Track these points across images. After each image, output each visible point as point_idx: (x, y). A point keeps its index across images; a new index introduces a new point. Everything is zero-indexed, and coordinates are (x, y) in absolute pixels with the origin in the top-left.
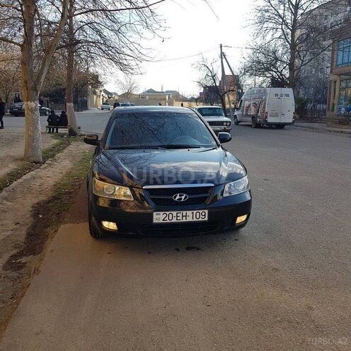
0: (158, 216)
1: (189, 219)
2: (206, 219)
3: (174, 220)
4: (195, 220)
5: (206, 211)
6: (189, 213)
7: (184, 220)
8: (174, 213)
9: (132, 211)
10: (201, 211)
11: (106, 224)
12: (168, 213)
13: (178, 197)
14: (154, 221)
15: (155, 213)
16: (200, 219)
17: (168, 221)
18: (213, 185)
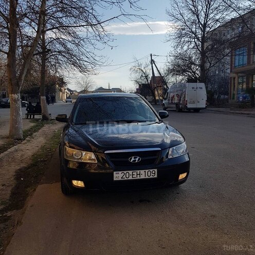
0: (117, 175)
1: (143, 177)
2: (156, 176)
3: (131, 178)
4: (147, 177)
5: (156, 170)
6: (142, 172)
7: (138, 178)
8: (130, 172)
9: (96, 171)
10: (151, 170)
11: (75, 182)
12: (125, 172)
13: (133, 159)
14: (115, 179)
15: (115, 173)
16: (151, 177)
17: (126, 179)
18: (160, 149)
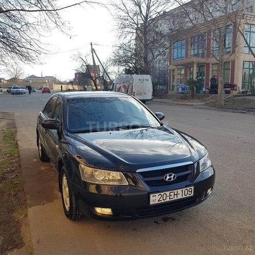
0: (154, 198)
1: (180, 197)
2: (192, 194)
3: (168, 200)
4: (184, 196)
5: (193, 188)
6: (180, 191)
7: (176, 198)
8: (168, 193)
10: (188, 188)
11: (99, 210)
12: (162, 194)
13: (168, 177)
14: (151, 203)
15: (151, 196)
16: (188, 196)
17: (163, 201)
